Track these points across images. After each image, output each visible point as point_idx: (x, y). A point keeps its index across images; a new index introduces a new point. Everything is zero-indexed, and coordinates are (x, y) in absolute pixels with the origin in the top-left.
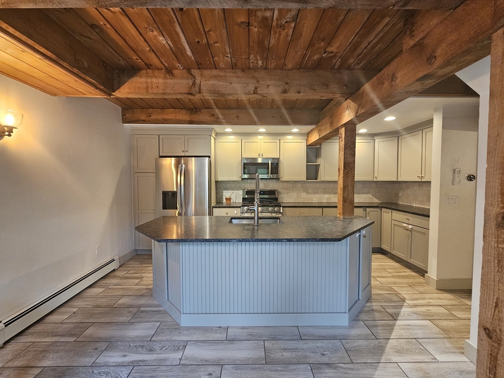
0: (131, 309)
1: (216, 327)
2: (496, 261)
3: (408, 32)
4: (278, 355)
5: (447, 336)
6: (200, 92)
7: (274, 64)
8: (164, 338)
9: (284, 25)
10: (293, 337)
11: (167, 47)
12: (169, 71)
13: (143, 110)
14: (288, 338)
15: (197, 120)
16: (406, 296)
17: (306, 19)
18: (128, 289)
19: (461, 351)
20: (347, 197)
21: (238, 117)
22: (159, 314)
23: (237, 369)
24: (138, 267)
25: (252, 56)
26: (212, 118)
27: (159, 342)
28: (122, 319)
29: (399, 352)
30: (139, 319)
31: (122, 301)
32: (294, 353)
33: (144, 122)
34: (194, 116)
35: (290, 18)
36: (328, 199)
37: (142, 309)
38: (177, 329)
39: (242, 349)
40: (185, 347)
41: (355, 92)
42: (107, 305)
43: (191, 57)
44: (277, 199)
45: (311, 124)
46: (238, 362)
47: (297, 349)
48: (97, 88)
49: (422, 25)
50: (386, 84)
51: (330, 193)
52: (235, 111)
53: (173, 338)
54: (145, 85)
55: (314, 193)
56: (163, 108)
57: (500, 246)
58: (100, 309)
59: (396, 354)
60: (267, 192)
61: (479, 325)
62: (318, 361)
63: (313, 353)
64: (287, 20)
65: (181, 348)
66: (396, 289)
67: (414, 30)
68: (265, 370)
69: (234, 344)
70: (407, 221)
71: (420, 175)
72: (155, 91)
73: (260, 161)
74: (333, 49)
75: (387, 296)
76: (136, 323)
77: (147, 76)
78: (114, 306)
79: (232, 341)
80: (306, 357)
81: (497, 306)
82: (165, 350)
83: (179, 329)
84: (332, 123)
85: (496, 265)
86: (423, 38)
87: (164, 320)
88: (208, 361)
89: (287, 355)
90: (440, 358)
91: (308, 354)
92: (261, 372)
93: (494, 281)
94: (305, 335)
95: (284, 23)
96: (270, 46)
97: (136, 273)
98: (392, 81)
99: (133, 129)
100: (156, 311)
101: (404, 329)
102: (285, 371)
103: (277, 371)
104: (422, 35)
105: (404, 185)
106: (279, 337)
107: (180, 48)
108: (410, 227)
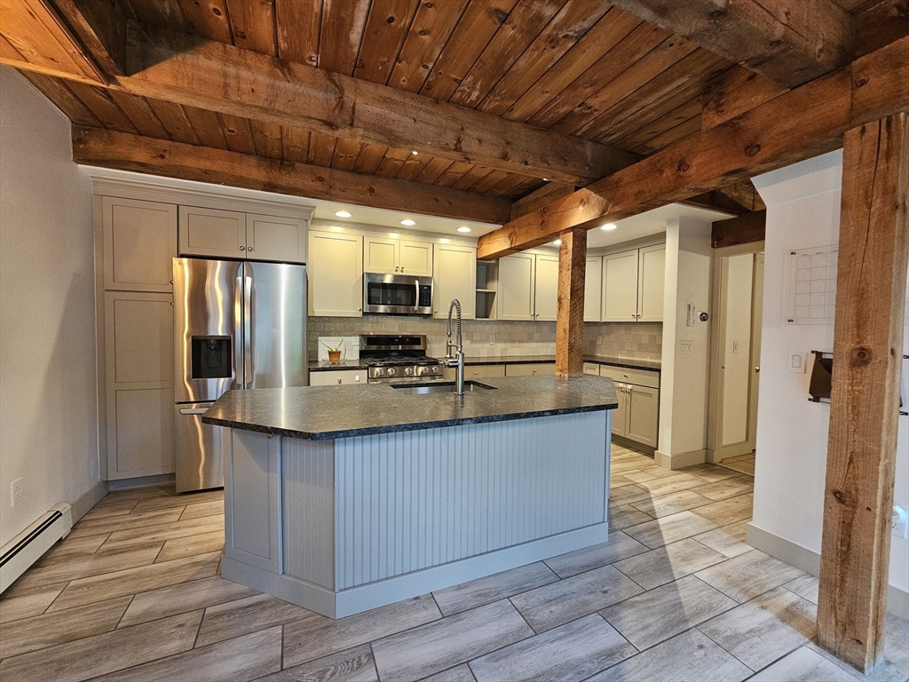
0: (181, 619)
1: (409, 600)
2: (850, 408)
3: (712, 104)
4: (544, 614)
5: (717, 526)
6: (352, 125)
7: (497, 103)
8: (313, 654)
9: (558, 40)
10: (548, 579)
11: (315, 6)
12: (282, 62)
13: (141, 138)
14: (542, 583)
15: (284, 184)
16: (647, 485)
17: (595, 41)
18: (139, 576)
19: (742, 539)
20: (574, 343)
21: (371, 190)
22: (263, 609)
23: (497, 660)
24: (131, 522)
25: (470, 79)
26: (317, 185)
27: (307, 666)
28: (172, 647)
29: (686, 559)
30: (221, 635)
31: (137, 607)
32: (565, 602)
33: (143, 167)
34: (275, 174)
35: (575, 32)
36: (503, 350)
37: (209, 610)
38: (328, 627)
39: (484, 624)
40: (371, 656)
41: (600, 179)
42: (98, 629)
43: (351, 47)
44: (423, 352)
45: (496, 223)
46: (492, 647)
47: (564, 595)
48: (86, 52)
49: (737, 99)
50: (668, 173)
51: (505, 341)
52: (367, 179)
53: (334, 647)
54: (220, 80)
55: (482, 341)
56: (200, 143)
57: (856, 388)
58: (79, 643)
59: (684, 563)
60: (407, 340)
61: (826, 490)
62: (605, 604)
63: (590, 594)
64: (569, 33)
65: (364, 660)
66: (628, 476)
67: (722, 104)
68: (542, 645)
69: (462, 619)
70: (624, 380)
71: (635, 314)
72: (246, 99)
73: (388, 280)
74: (594, 102)
75: (626, 488)
76: (216, 646)
77: (226, 59)
78: (120, 625)
79: (455, 614)
80: (585, 603)
81: (851, 461)
82: (332, 675)
83: (333, 626)
84: (543, 224)
85: (850, 411)
86: (739, 118)
87: (285, 618)
88: (435, 665)
89: (557, 609)
90: (729, 553)
91: (586, 598)
92: (538, 649)
93: (848, 432)
94: (562, 571)
95: (560, 36)
96: (512, 69)
97: (137, 537)
98: (679, 169)
99: (97, 181)
100: (252, 606)
101: (671, 528)
102: (571, 634)
103: (560, 638)
104: (736, 113)
105: (604, 329)
106: (528, 585)
107: (343, 18)
108: (630, 387)
